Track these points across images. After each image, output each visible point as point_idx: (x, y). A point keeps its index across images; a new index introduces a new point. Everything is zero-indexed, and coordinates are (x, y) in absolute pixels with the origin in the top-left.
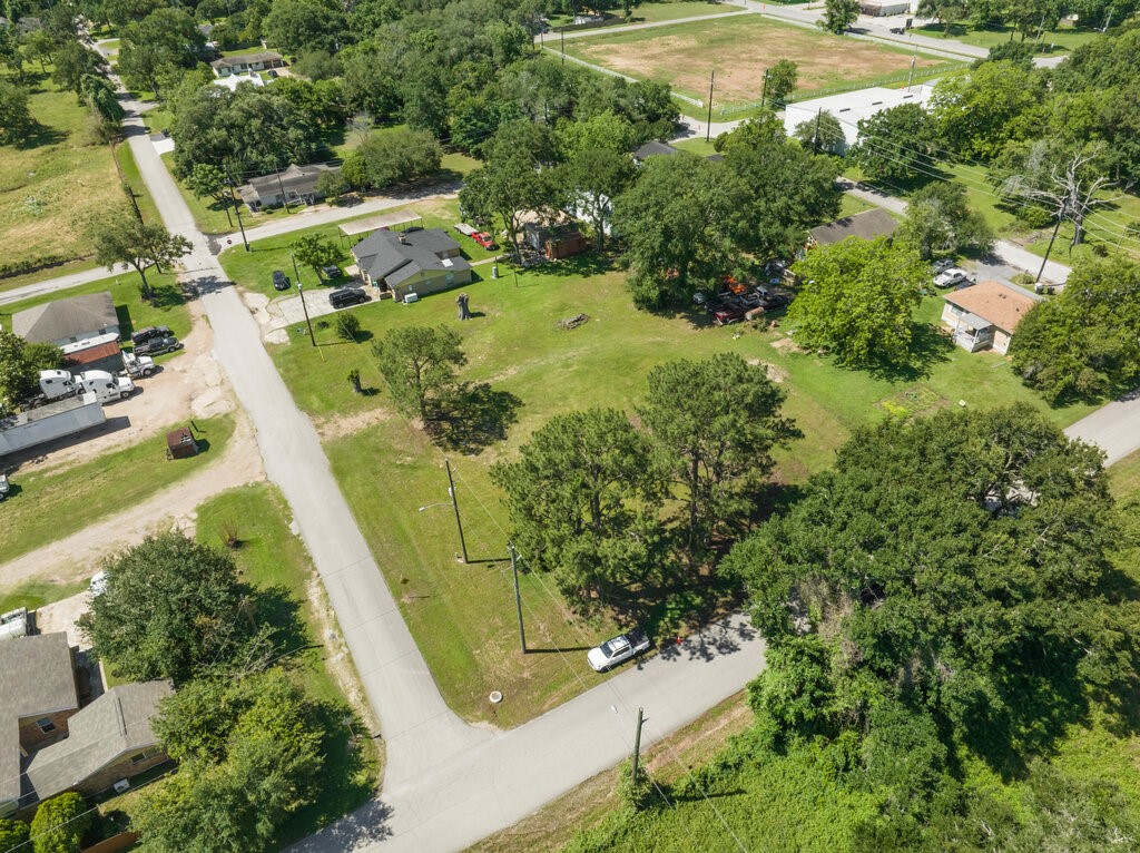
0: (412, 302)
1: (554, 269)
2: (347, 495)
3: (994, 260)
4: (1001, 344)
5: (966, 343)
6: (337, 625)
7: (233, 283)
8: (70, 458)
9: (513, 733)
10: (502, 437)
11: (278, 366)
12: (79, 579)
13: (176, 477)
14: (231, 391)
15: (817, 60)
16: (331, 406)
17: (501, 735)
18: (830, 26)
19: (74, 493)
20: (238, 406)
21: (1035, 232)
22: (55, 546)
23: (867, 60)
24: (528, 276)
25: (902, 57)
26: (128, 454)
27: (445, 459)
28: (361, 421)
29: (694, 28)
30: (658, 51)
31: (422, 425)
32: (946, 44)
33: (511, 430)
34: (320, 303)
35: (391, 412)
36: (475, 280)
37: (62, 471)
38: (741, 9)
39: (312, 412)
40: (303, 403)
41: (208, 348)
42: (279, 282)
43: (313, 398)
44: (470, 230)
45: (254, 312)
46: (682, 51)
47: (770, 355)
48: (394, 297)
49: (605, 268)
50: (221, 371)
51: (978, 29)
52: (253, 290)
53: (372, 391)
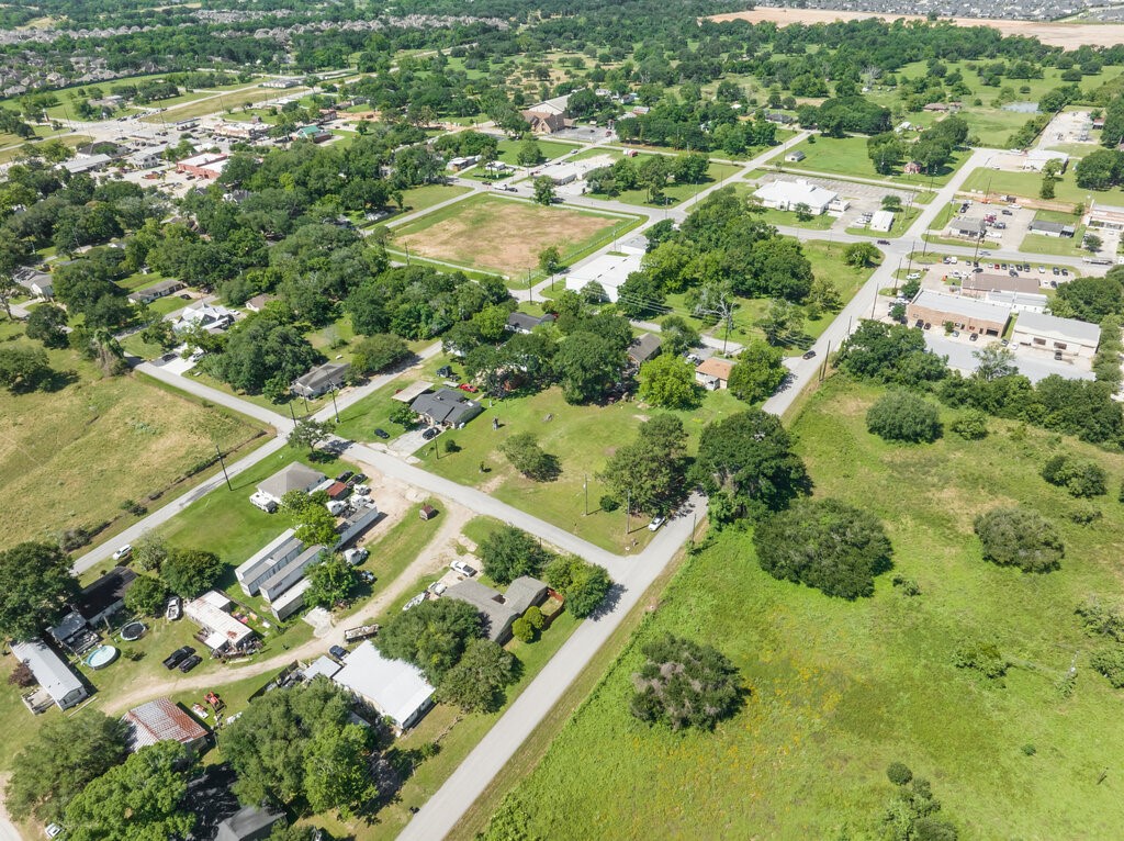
0: (463, 427)
1: (516, 395)
3: (703, 346)
4: (723, 385)
5: (710, 388)
6: (558, 547)
7: (353, 442)
8: (377, 534)
9: (643, 554)
10: (560, 471)
11: (430, 472)
12: (440, 569)
13: (436, 527)
14: (419, 488)
15: (548, 230)
16: (475, 481)
17: (638, 557)
18: (540, 200)
19: (400, 544)
20: (432, 493)
21: (713, 328)
22: (413, 564)
23: (576, 225)
24: (507, 401)
25: (594, 219)
26: (402, 524)
27: (546, 486)
28: (496, 482)
29: (452, 211)
30: (445, 236)
31: (524, 476)
32: (613, 205)
33: (562, 468)
34: (416, 439)
35: (505, 475)
36: (483, 409)
37: (380, 540)
38: (470, 189)
39: (470, 485)
40: (461, 483)
41: (382, 474)
42: (382, 435)
43: (463, 480)
44: (455, 385)
45: (384, 452)
46: (460, 234)
47: (640, 411)
48: (453, 427)
49: (539, 389)
50: (403, 482)
51: (624, 190)
52: (369, 442)
53: (488, 470)
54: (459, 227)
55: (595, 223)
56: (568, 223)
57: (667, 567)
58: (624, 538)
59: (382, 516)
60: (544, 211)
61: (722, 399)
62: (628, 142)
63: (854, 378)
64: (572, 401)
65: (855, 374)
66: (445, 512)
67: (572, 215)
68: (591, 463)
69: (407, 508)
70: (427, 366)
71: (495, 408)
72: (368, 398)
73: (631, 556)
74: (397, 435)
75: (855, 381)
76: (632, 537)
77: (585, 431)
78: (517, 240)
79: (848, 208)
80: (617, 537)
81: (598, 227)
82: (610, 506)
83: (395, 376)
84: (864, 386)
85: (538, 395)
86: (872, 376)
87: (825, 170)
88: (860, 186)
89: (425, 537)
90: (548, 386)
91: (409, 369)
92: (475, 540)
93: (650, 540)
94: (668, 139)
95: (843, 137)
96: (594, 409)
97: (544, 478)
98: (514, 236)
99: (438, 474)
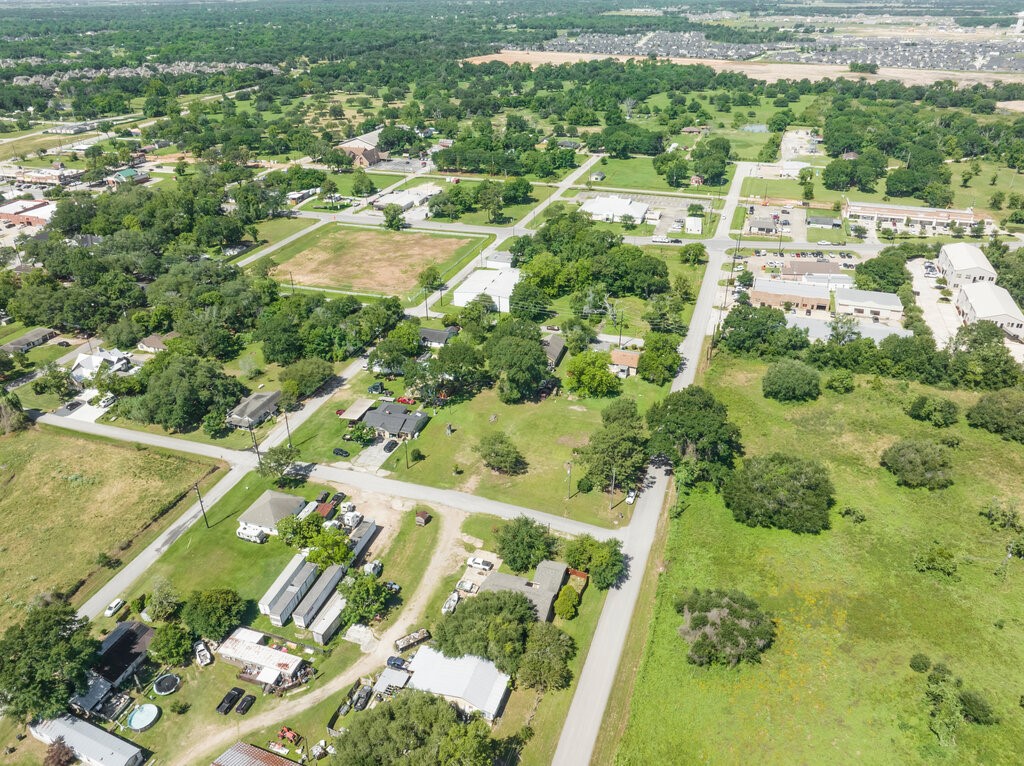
0: (419, 436)
1: (453, 402)
2: (506, 502)
3: (598, 342)
4: (633, 372)
5: (622, 376)
7: (314, 464)
8: (381, 546)
10: (528, 464)
11: (406, 481)
12: (458, 568)
13: (437, 529)
14: (402, 498)
15: (409, 253)
16: (454, 484)
17: (628, 528)
18: (391, 226)
19: (409, 552)
20: (416, 500)
21: (599, 325)
22: (430, 568)
23: (434, 247)
25: (446, 240)
26: (402, 533)
27: (520, 478)
28: (472, 482)
29: (308, 241)
30: (313, 265)
31: (497, 473)
32: (457, 227)
33: (527, 460)
34: (377, 454)
35: (478, 474)
36: (429, 419)
37: (387, 551)
38: (316, 221)
39: (450, 488)
40: (440, 487)
41: (359, 491)
42: (341, 453)
43: (443, 485)
44: (392, 399)
45: (352, 470)
46: (326, 262)
47: (572, 403)
48: (409, 437)
49: (473, 395)
50: (383, 494)
51: (463, 213)
52: (331, 462)
53: (460, 472)
54: (322, 256)
55: (450, 244)
56: (425, 245)
57: (657, 532)
58: (610, 514)
59: (379, 529)
60: (397, 236)
61: (636, 384)
62: (446, 171)
63: (735, 355)
64: (508, 401)
65: (734, 351)
66: (438, 517)
67: (425, 237)
68: (551, 453)
69: (399, 517)
70: (353, 386)
71: (440, 415)
72: (310, 421)
73: (622, 528)
74: (357, 452)
75: (735, 357)
76: (616, 512)
77: (531, 426)
78: (384, 264)
79: (660, 217)
80: (602, 514)
81: (455, 247)
82: (585, 487)
83: (326, 398)
84: (744, 361)
85: (473, 399)
86: (748, 352)
87: (625, 186)
88: (661, 198)
89: (429, 541)
90: (479, 390)
91: (336, 390)
92: (478, 536)
93: (632, 511)
94: (482, 166)
95: (628, 158)
96: (529, 406)
97: (515, 473)
98: (380, 260)
99: (413, 482)
